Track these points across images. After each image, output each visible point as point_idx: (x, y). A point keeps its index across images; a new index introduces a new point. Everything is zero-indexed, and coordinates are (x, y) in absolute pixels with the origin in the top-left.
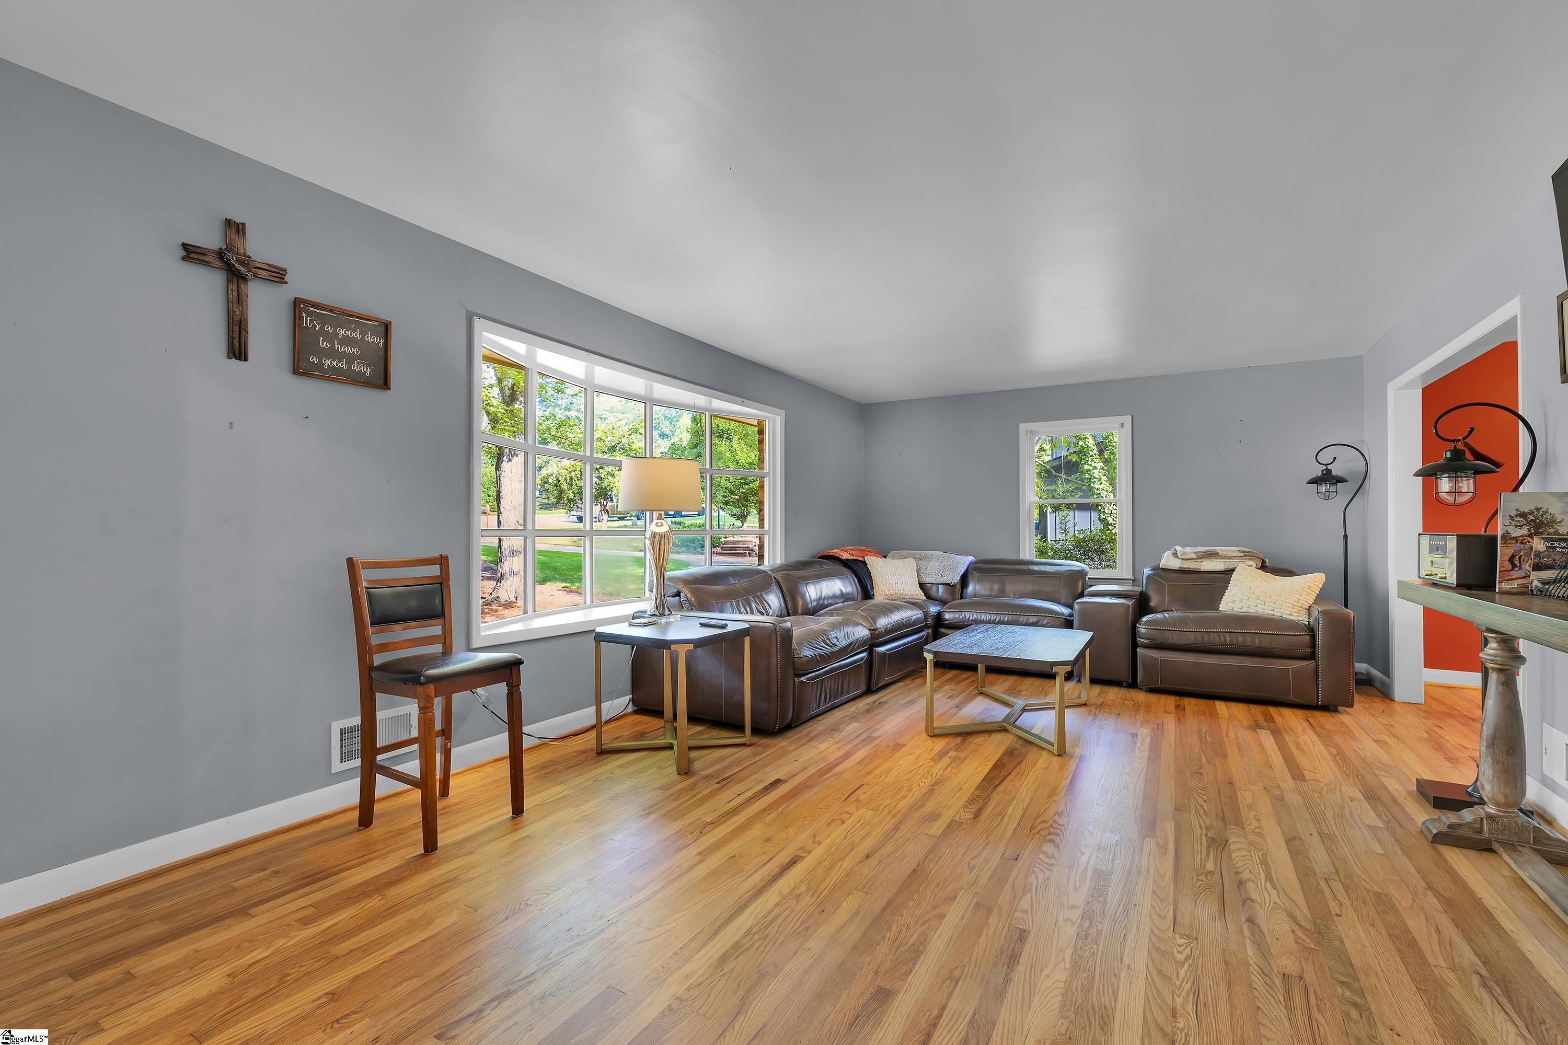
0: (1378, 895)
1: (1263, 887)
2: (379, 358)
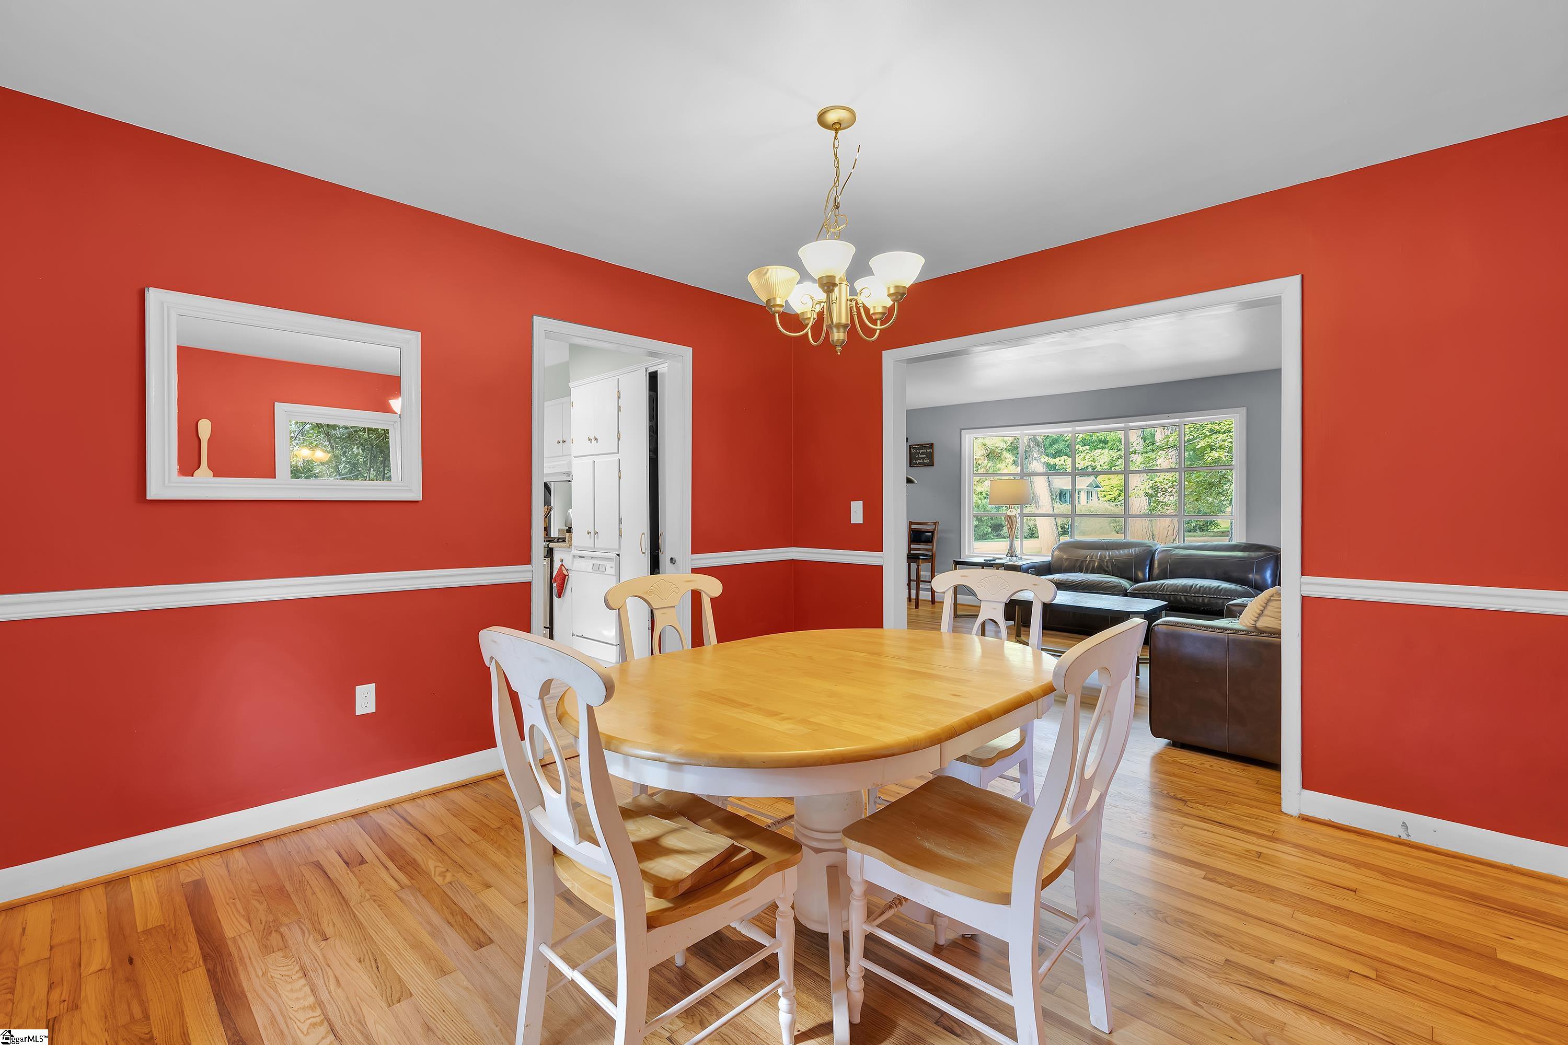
2: (931, 456)
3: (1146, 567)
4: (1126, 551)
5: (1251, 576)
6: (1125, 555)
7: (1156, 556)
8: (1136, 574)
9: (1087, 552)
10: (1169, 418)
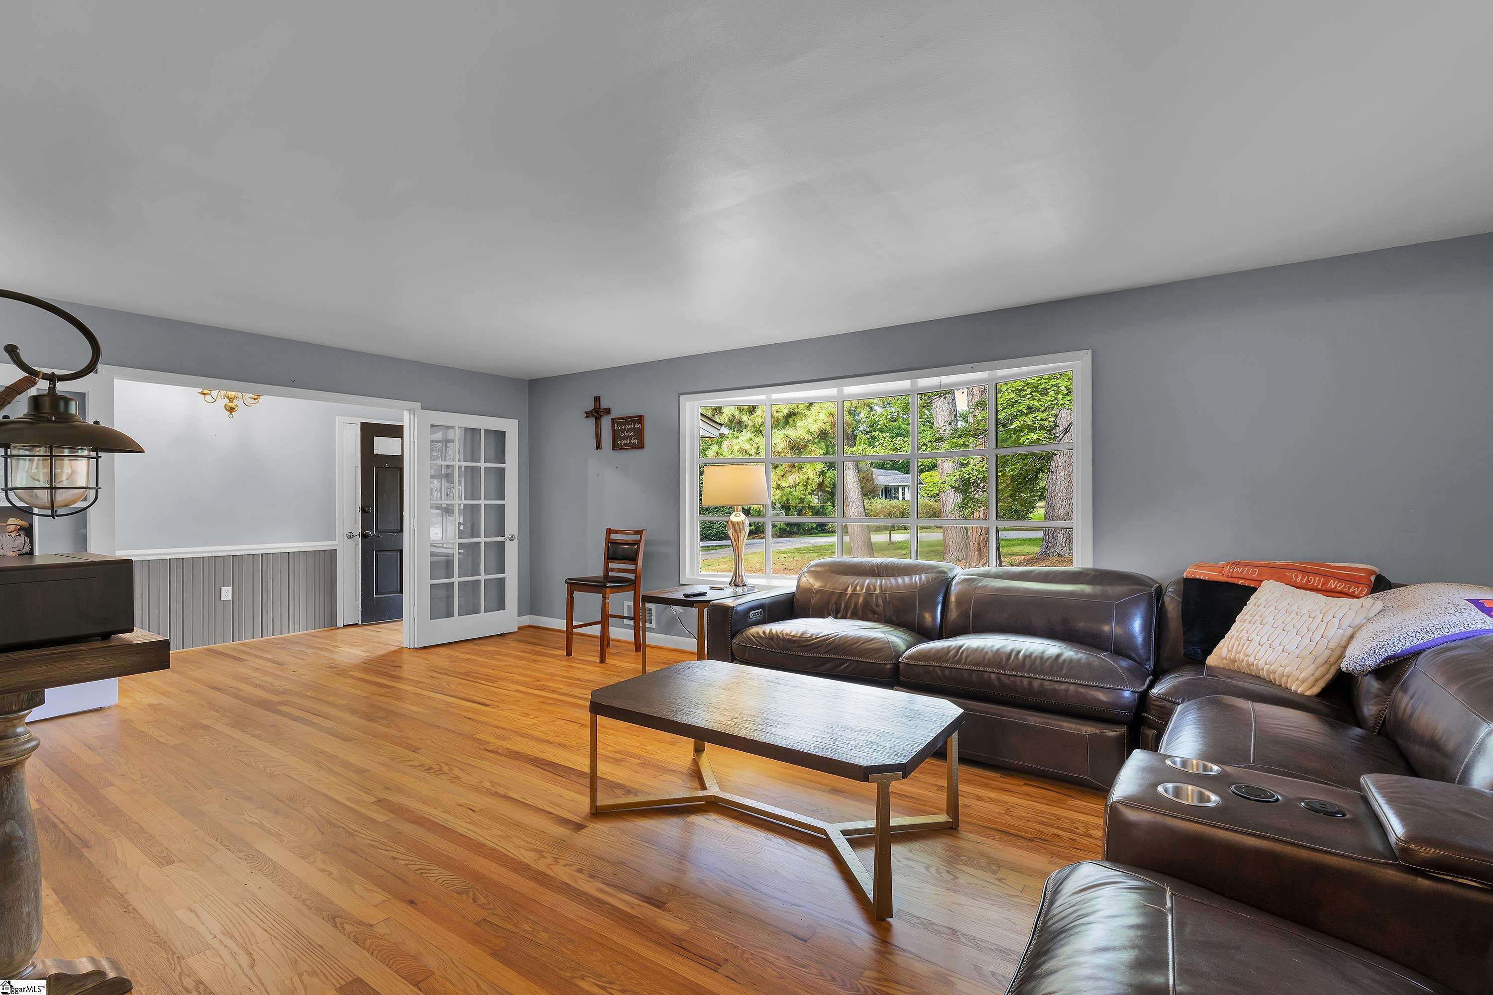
0: (170, 862)
1: (259, 818)
2: (640, 434)
3: (937, 606)
4: (907, 579)
5: (1106, 628)
6: (905, 586)
7: (953, 588)
8: (922, 617)
9: (849, 579)
10: (972, 370)
